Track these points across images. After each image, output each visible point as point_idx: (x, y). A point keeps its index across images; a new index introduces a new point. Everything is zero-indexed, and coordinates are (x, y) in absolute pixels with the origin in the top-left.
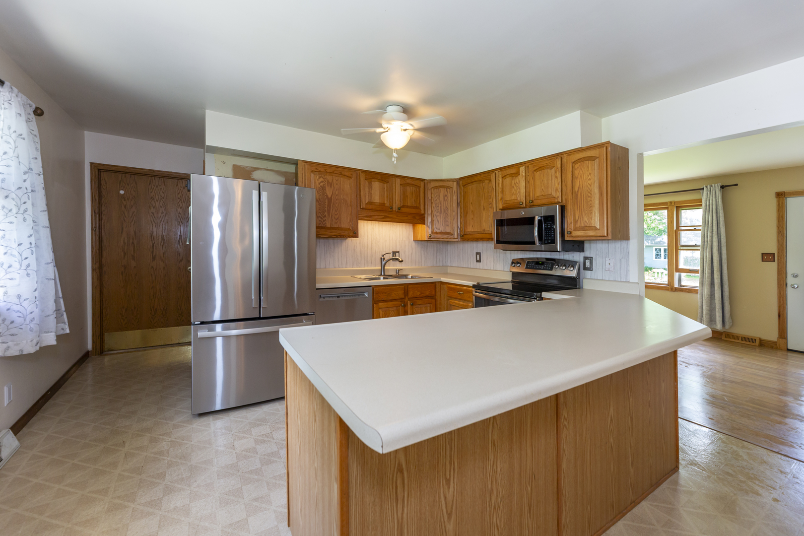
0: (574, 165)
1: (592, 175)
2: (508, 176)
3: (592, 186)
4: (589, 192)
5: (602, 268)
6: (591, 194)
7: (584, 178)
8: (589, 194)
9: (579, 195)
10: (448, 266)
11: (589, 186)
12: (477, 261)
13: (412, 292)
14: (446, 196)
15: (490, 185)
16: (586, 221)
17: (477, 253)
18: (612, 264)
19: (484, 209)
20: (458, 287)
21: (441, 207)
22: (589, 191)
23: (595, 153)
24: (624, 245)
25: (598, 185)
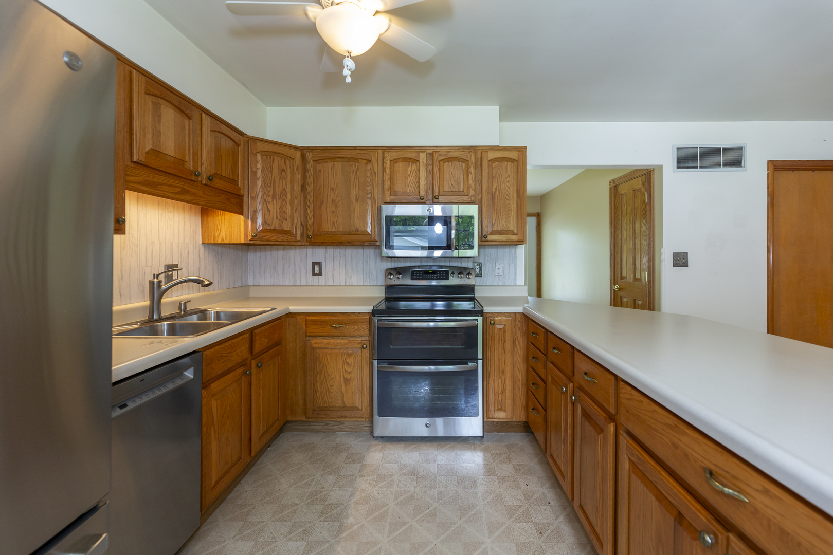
0: (490, 163)
1: (510, 177)
2: (400, 160)
3: (511, 188)
4: (507, 195)
5: (492, 274)
6: (509, 197)
7: (503, 179)
8: (507, 197)
9: (496, 197)
10: (250, 286)
11: (507, 188)
12: (314, 274)
13: (259, 342)
14: (283, 170)
15: (369, 167)
16: (503, 225)
17: (314, 264)
18: (501, 269)
19: (357, 200)
20: (333, 318)
21: (274, 187)
22: (507, 193)
23: (514, 155)
24: (512, 250)
25: (516, 188)
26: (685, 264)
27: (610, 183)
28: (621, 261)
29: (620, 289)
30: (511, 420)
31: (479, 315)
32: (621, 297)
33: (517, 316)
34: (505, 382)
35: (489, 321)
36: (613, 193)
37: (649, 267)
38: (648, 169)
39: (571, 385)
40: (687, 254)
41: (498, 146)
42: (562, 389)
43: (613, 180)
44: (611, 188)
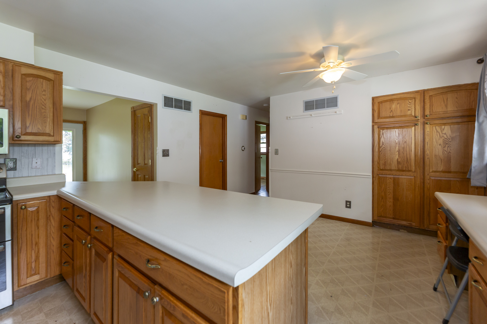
1: (46, 91)
3: (47, 101)
4: (43, 105)
5: (28, 167)
6: (46, 107)
7: (38, 92)
8: (43, 107)
9: (31, 105)
11: (43, 100)
16: (38, 128)
18: (39, 163)
23: (51, 76)
24: (51, 148)
25: (52, 101)
26: (168, 155)
27: (132, 108)
28: (138, 154)
29: (137, 170)
30: (46, 278)
31: (7, 203)
32: (138, 175)
33: (51, 198)
34: (38, 252)
35: (19, 207)
36: (133, 115)
37: (151, 157)
38: (150, 104)
39: (89, 237)
40: (169, 150)
41: (33, 65)
42: (83, 242)
43: (133, 107)
44: (132, 111)
